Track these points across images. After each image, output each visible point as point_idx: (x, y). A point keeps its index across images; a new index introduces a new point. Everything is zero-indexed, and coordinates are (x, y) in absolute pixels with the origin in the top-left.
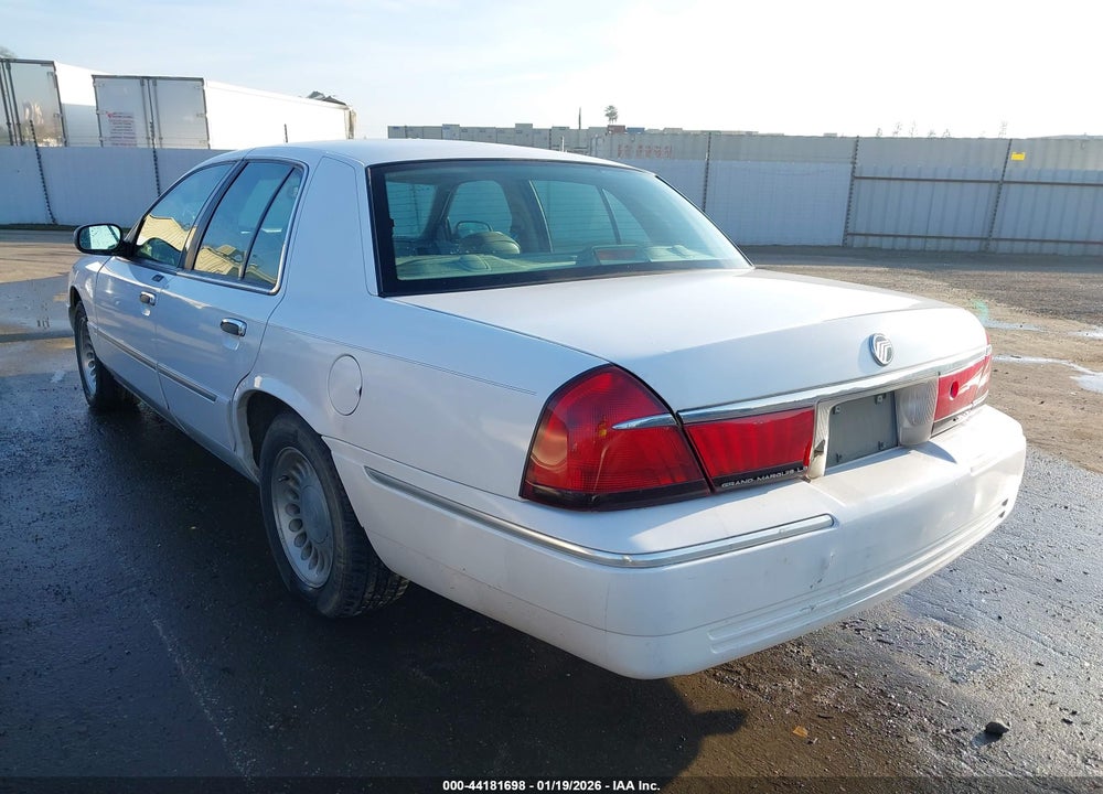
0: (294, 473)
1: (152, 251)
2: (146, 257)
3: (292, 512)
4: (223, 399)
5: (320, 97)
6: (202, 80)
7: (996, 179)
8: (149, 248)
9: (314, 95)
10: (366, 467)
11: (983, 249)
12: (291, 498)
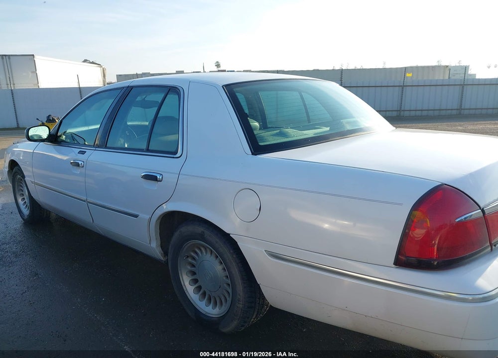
0: (192, 254)
1: (66, 138)
2: (63, 141)
3: (189, 275)
4: (144, 216)
5: (88, 62)
6: (33, 55)
7: (401, 85)
8: (64, 137)
9: (85, 61)
10: (265, 251)
11: (398, 115)
12: (189, 267)
